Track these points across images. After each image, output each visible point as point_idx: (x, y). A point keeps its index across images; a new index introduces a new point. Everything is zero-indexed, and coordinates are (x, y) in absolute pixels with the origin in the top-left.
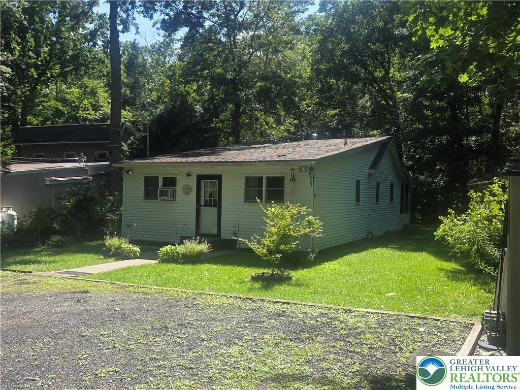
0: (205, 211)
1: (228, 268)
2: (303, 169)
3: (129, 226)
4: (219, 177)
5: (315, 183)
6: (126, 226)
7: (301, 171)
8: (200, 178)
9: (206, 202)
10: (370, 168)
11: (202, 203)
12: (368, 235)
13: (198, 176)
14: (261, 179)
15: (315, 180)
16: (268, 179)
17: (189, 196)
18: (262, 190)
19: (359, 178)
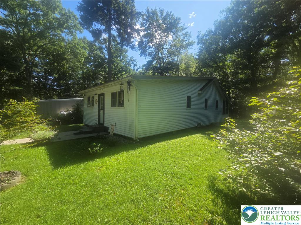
4: (104, 94)
10: (199, 90)
11: (101, 108)
12: (198, 125)
17: (97, 105)
18: (117, 100)
19: (189, 95)
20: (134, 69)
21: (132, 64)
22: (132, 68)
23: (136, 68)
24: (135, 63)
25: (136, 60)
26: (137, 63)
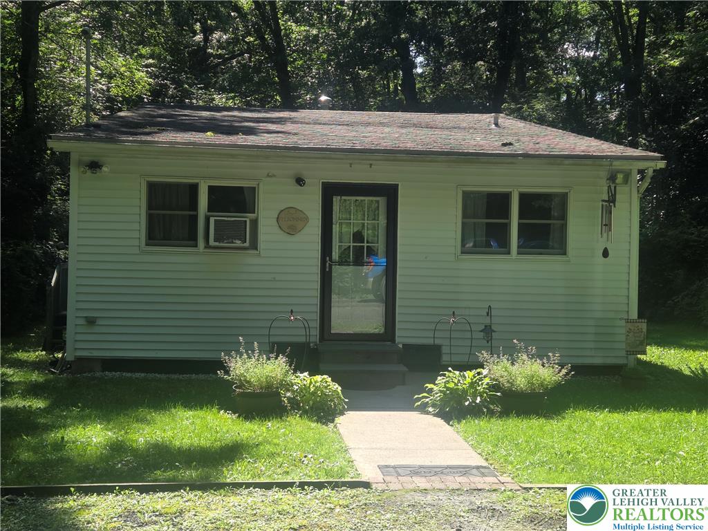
0: (343, 275)
1: (634, 417)
3: (91, 322)
4: (390, 193)
6: (82, 322)
8: (330, 191)
9: (345, 253)
11: (335, 255)
13: (326, 186)
14: (498, 197)
17: (297, 238)
18: (509, 225)
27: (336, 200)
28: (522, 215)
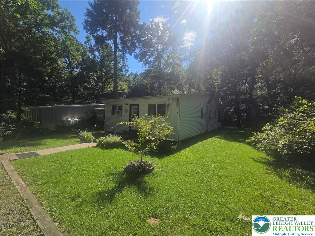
2: (174, 100)
4: (138, 105)
5: (180, 107)
6: (106, 126)
7: (173, 100)
10: (207, 103)
12: (206, 131)
13: (130, 105)
14: (155, 105)
15: (180, 105)
16: (159, 105)
17: (127, 113)
18: (156, 111)
19: (203, 107)
20: (126, 74)
21: (124, 70)
22: (124, 73)
23: (128, 74)
24: (127, 68)
25: (128, 66)
26: (129, 68)
27: (132, 107)
28: (158, 109)
